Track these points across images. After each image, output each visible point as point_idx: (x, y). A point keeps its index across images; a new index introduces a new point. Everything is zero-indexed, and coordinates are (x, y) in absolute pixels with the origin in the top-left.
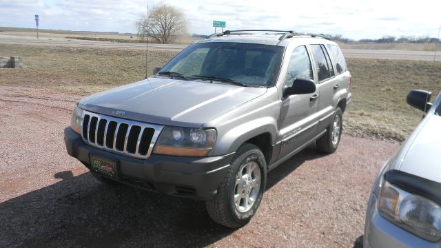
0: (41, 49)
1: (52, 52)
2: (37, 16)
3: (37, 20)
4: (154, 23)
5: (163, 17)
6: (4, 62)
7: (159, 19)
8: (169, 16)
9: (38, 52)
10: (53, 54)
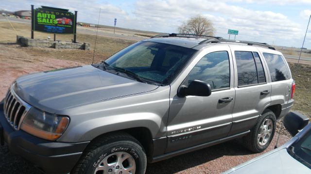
0: (107, 40)
1: (113, 42)
2: (116, 19)
3: (115, 22)
4: (191, 28)
5: (197, 24)
6: (80, 45)
7: (194, 26)
8: (202, 24)
9: (106, 41)
10: (113, 44)
